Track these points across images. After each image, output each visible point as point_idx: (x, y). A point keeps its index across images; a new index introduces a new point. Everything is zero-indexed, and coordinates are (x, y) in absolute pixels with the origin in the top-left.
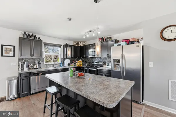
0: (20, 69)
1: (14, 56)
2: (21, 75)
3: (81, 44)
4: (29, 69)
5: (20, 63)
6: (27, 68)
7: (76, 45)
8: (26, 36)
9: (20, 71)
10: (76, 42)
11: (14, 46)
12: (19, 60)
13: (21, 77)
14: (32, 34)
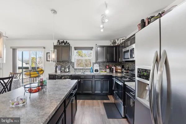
0: (54, 71)
3: (118, 42)
4: (61, 72)
6: (60, 71)
7: (112, 45)
8: (58, 44)
10: (112, 41)
14: (64, 41)
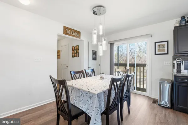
0: (175, 70)
1: (167, 53)
2: (176, 78)
5: (175, 62)
6: (186, 71)
9: (176, 73)
11: (167, 42)
12: (174, 59)
13: (176, 82)
